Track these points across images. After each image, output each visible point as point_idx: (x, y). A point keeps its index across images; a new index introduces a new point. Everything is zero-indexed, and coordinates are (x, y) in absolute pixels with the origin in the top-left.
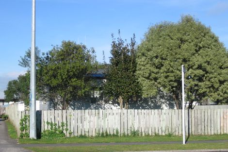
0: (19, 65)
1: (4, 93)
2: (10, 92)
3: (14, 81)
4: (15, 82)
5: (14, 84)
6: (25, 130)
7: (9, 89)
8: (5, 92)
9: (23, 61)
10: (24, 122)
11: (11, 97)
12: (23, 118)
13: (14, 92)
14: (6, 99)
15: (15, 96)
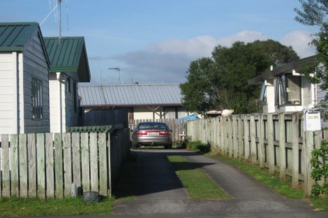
0: (297, 19)
1: (179, 90)
2: (196, 87)
3: (204, 59)
4: (205, 63)
5: (203, 68)
6: (323, 178)
7: (192, 79)
8: (183, 87)
9: (306, 10)
10: (320, 159)
11: (198, 99)
12: (318, 147)
13: (205, 87)
14: (185, 104)
15: (207, 96)
